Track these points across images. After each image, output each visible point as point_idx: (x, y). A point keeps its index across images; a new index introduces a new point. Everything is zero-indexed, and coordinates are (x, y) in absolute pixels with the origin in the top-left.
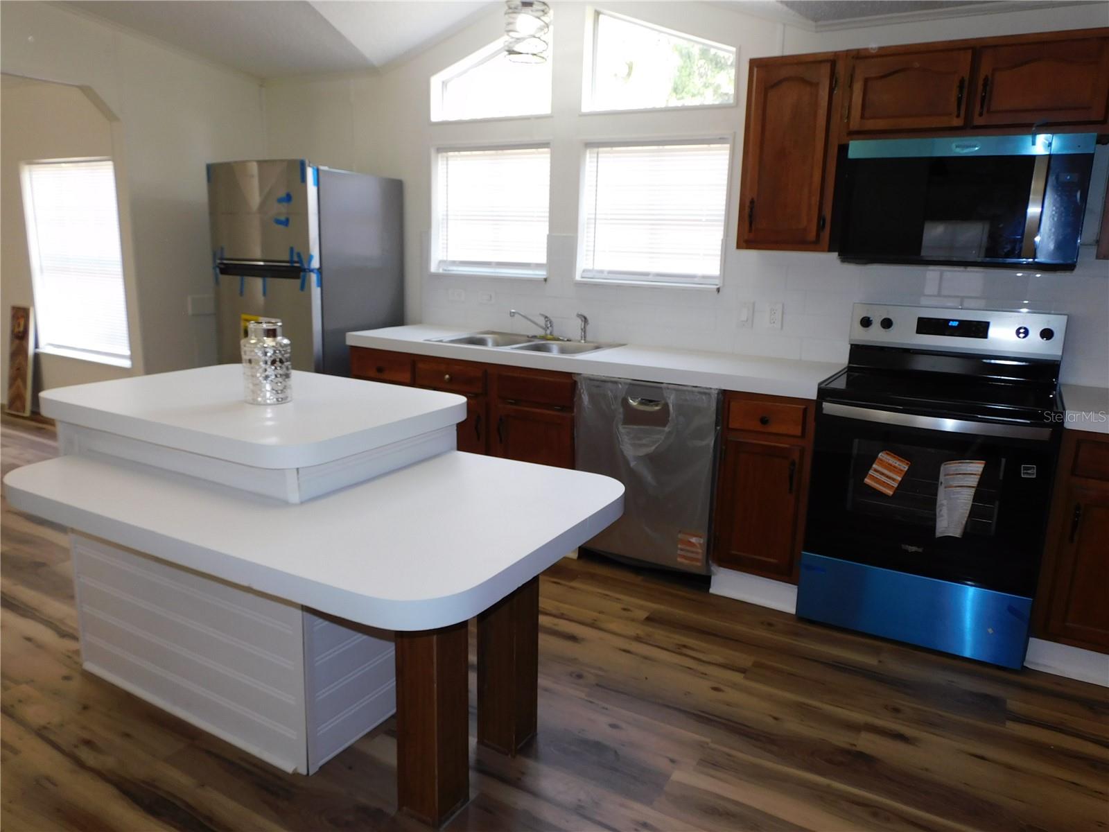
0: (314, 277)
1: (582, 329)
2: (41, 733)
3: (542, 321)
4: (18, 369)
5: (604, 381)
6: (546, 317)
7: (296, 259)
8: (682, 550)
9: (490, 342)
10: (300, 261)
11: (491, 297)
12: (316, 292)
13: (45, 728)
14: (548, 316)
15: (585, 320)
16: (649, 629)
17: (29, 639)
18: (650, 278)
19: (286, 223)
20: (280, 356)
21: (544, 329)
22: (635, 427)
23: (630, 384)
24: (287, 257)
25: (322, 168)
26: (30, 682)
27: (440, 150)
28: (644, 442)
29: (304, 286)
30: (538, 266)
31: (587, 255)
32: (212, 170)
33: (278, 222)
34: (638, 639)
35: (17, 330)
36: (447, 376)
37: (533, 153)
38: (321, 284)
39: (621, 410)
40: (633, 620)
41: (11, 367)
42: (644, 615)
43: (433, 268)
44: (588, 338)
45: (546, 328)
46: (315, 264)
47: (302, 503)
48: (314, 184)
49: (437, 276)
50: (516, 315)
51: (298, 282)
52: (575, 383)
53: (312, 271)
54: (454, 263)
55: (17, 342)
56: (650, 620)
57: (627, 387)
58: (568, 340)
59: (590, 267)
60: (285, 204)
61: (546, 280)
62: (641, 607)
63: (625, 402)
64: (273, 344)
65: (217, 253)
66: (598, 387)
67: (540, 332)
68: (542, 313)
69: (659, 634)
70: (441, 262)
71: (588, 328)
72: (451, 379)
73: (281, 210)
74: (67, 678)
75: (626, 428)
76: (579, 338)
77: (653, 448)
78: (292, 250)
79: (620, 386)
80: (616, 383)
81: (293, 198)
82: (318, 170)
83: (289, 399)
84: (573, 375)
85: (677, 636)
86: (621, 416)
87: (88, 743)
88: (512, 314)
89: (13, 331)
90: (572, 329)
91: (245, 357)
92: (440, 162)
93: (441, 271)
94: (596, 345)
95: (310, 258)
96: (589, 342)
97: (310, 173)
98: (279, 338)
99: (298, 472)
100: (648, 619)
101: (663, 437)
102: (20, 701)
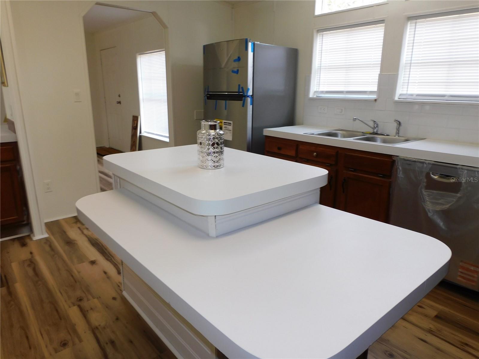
0: (249, 100)
1: (397, 129)
2: (94, 330)
3: (371, 124)
4: (134, 142)
5: (415, 162)
6: (375, 122)
7: (241, 90)
8: (461, 272)
9: (339, 136)
10: (243, 92)
11: (342, 110)
12: (250, 108)
13: (97, 328)
14: (375, 121)
15: (399, 124)
16: (439, 326)
17: (105, 273)
18: (446, 98)
19: (237, 72)
20: (217, 141)
21: (373, 128)
22: (435, 192)
23: (433, 164)
24: (237, 90)
25: (256, 42)
26: (99, 298)
27: (318, 31)
28: (440, 201)
29: (244, 105)
30: (371, 92)
31: (403, 85)
32: (206, 48)
33: (233, 72)
34: (430, 332)
35: (134, 125)
36: (315, 154)
37: (374, 27)
38: (252, 104)
39: (425, 180)
40: (426, 316)
41: (132, 141)
42: (434, 313)
43: (311, 95)
44: (400, 134)
45: (374, 128)
46: (250, 93)
47: (217, 237)
48: (252, 52)
49: (313, 99)
50: (357, 121)
51: (241, 103)
52: (394, 162)
53: (248, 96)
54: (322, 92)
55: (134, 130)
56: (438, 317)
57: (430, 166)
58: (387, 135)
59: (405, 92)
60: (237, 62)
61: (376, 100)
62: (432, 307)
63: (428, 176)
64: (214, 134)
65: (206, 89)
66: (410, 164)
67: (371, 131)
68: (372, 119)
69: (447, 331)
70: (315, 92)
71: (401, 128)
72: (317, 155)
73: (235, 65)
74: (114, 299)
75: (427, 191)
76: (395, 134)
77: (447, 206)
78: (239, 85)
79: (425, 165)
80: (423, 163)
81: (241, 59)
82: (254, 44)
83: (222, 166)
84: (393, 156)
85: (460, 335)
86: (425, 184)
87: (112, 342)
88: (355, 120)
89: (133, 126)
90: (390, 128)
91: (199, 141)
92: (318, 38)
93: (315, 97)
94: (406, 138)
95: (248, 90)
96: (401, 137)
97: (250, 45)
98: (218, 130)
99: (215, 218)
100: (437, 317)
101: (455, 200)
102: (92, 309)
